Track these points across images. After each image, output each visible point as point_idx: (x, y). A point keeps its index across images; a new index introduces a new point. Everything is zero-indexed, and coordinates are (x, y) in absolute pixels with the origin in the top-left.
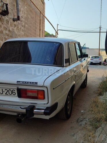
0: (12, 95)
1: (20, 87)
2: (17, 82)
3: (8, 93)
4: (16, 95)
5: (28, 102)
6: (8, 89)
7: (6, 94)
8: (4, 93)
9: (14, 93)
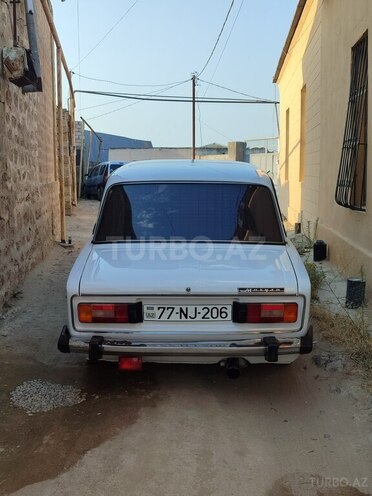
0: (219, 318)
1: (242, 300)
2: (240, 289)
3: (209, 315)
4: (230, 317)
5: (254, 331)
6: (210, 307)
7: (203, 318)
8: (199, 317)
9: (224, 315)
